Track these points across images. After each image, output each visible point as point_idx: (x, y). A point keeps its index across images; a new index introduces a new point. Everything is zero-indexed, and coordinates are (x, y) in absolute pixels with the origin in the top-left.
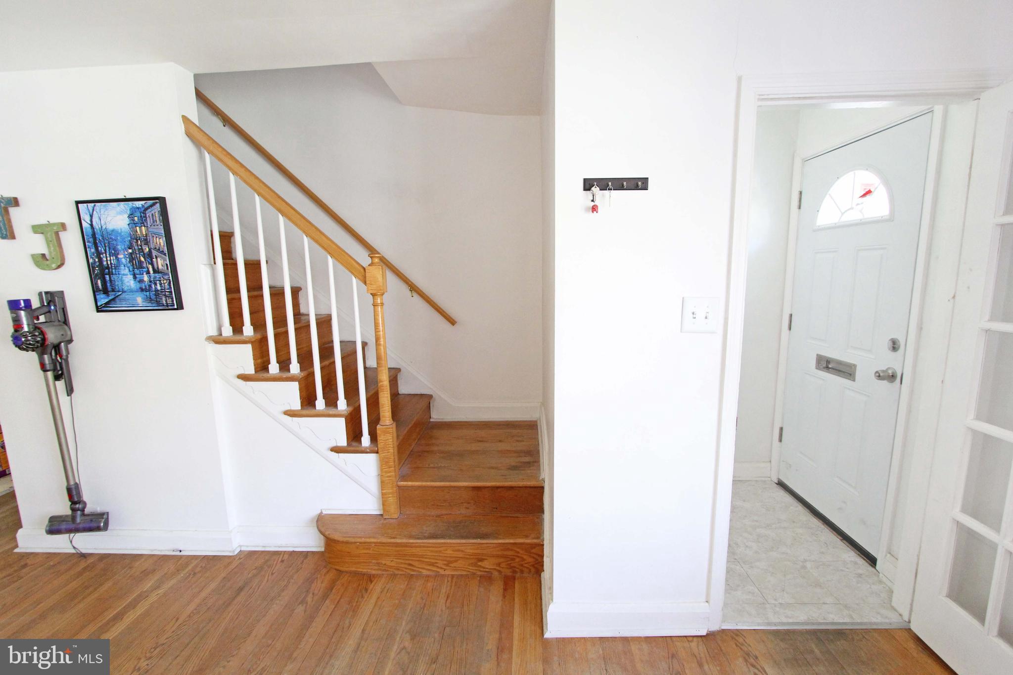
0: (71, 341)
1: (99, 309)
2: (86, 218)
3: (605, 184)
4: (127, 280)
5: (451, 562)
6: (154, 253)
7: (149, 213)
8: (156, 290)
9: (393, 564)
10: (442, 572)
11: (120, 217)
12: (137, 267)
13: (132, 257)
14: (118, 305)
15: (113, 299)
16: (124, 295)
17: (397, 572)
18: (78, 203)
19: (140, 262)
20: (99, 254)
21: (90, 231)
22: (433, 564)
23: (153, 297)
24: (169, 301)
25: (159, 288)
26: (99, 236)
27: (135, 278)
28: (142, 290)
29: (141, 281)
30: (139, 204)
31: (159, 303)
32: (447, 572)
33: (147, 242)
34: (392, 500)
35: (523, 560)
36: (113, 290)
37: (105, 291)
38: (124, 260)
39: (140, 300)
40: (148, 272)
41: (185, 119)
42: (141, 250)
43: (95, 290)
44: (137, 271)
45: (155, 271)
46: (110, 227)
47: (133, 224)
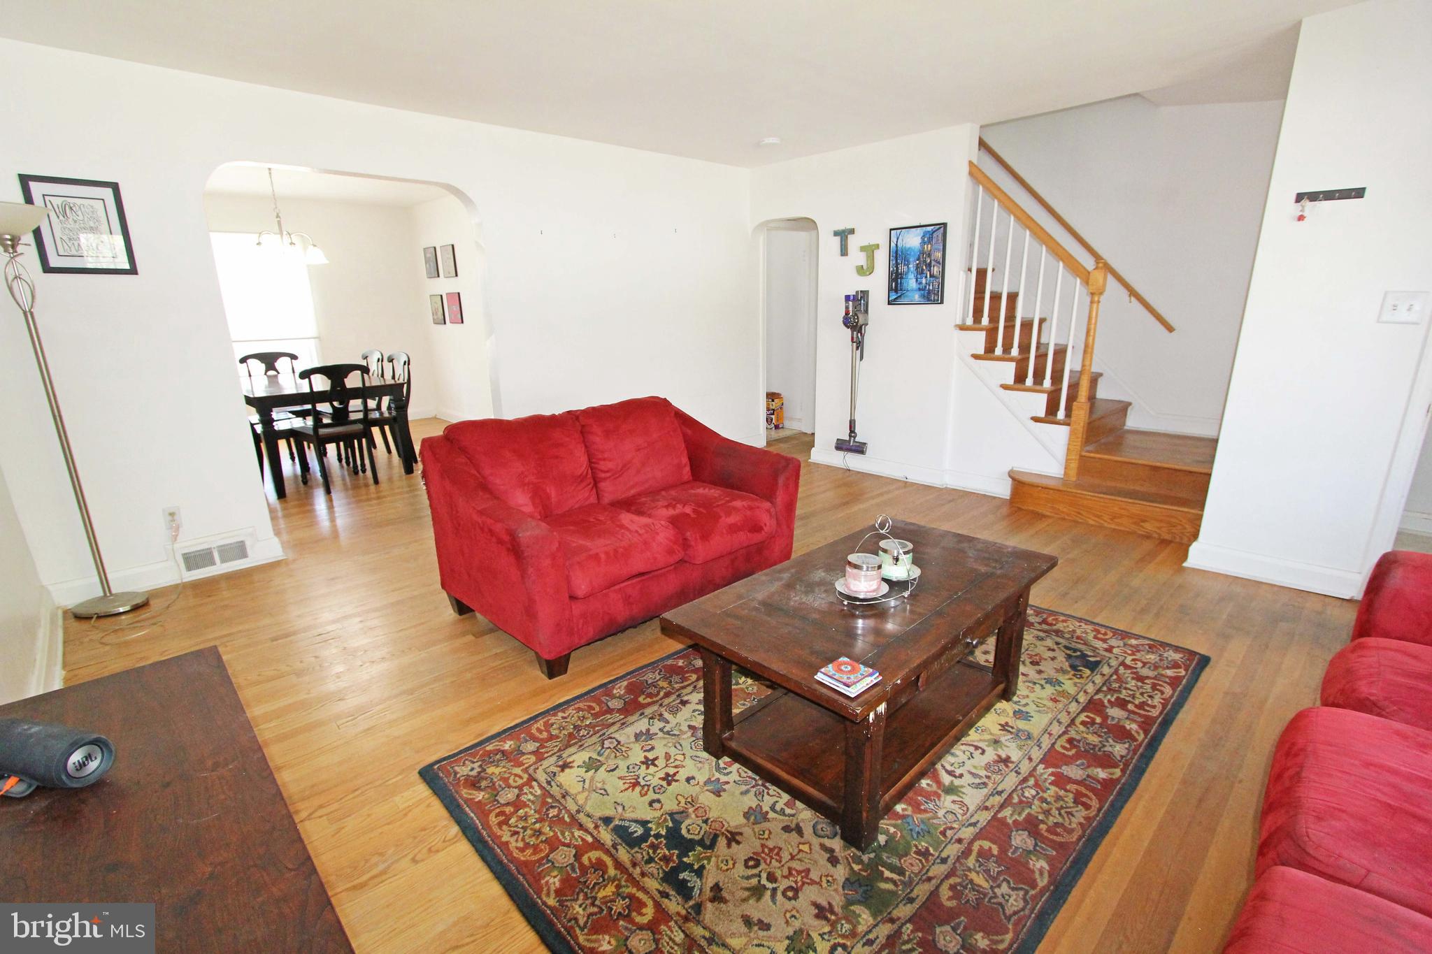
0: (867, 324)
1: (889, 303)
2: (894, 239)
3: (1314, 197)
4: (911, 282)
5: (1115, 517)
6: (933, 263)
7: (935, 235)
8: (929, 290)
9: (1065, 510)
10: (1106, 525)
11: (916, 238)
12: (920, 272)
13: (917, 267)
14: (902, 300)
15: (900, 296)
16: (908, 293)
17: (1066, 517)
18: (891, 230)
19: (923, 270)
20: (897, 264)
21: (895, 249)
22: (1099, 517)
23: (926, 294)
24: (936, 298)
25: (931, 288)
26: (899, 253)
27: (917, 281)
28: (920, 289)
29: (921, 283)
30: (929, 229)
31: (929, 299)
32: (1109, 526)
33: (929, 255)
34: (1074, 465)
36: (901, 290)
37: (896, 291)
38: (912, 269)
39: (917, 297)
40: (926, 277)
41: (971, 163)
42: (925, 261)
43: (890, 289)
44: (919, 276)
45: (931, 276)
46: (908, 246)
47: (923, 243)
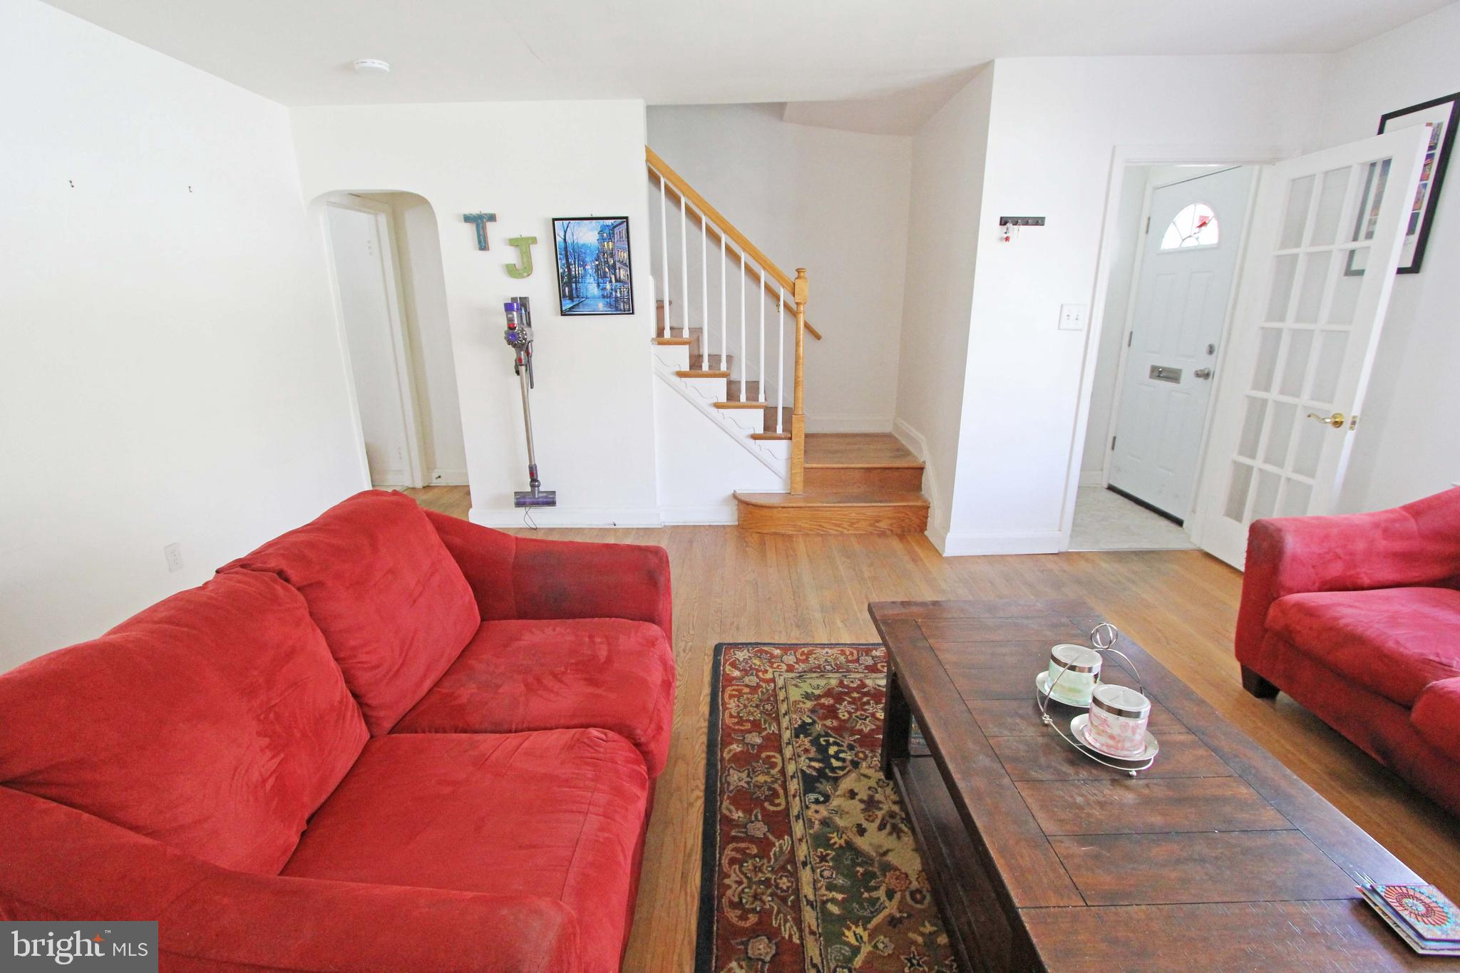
0: (532, 341)
1: (563, 313)
2: (560, 233)
4: (591, 287)
5: (854, 523)
6: (618, 265)
7: (616, 230)
8: (616, 297)
9: (806, 526)
10: (846, 532)
11: (591, 233)
12: (601, 275)
13: (597, 269)
14: (581, 310)
15: (577, 305)
16: (587, 301)
17: (810, 532)
18: (554, 220)
19: (605, 272)
20: (568, 265)
21: (563, 245)
22: (839, 526)
23: (613, 303)
24: (627, 307)
25: (619, 295)
26: (570, 249)
27: (598, 286)
28: (604, 297)
29: (604, 289)
30: (609, 222)
31: (617, 309)
32: (850, 532)
33: (612, 255)
34: (799, 479)
35: (912, 521)
36: (578, 297)
37: (571, 298)
38: (590, 271)
39: (601, 306)
40: (611, 282)
41: (646, 146)
42: (607, 262)
43: (562, 296)
44: (600, 280)
45: (616, 281)
46: (581, 242)
47: (602, 240)
